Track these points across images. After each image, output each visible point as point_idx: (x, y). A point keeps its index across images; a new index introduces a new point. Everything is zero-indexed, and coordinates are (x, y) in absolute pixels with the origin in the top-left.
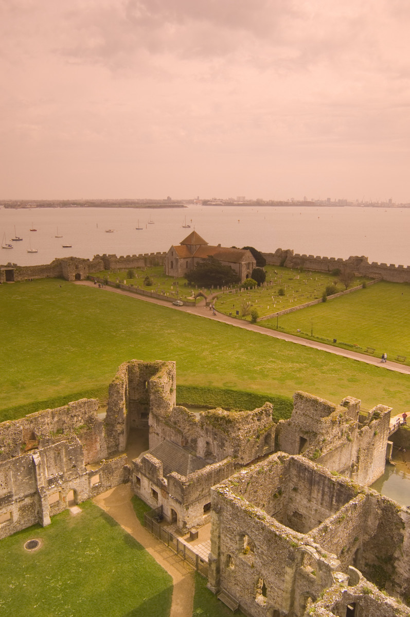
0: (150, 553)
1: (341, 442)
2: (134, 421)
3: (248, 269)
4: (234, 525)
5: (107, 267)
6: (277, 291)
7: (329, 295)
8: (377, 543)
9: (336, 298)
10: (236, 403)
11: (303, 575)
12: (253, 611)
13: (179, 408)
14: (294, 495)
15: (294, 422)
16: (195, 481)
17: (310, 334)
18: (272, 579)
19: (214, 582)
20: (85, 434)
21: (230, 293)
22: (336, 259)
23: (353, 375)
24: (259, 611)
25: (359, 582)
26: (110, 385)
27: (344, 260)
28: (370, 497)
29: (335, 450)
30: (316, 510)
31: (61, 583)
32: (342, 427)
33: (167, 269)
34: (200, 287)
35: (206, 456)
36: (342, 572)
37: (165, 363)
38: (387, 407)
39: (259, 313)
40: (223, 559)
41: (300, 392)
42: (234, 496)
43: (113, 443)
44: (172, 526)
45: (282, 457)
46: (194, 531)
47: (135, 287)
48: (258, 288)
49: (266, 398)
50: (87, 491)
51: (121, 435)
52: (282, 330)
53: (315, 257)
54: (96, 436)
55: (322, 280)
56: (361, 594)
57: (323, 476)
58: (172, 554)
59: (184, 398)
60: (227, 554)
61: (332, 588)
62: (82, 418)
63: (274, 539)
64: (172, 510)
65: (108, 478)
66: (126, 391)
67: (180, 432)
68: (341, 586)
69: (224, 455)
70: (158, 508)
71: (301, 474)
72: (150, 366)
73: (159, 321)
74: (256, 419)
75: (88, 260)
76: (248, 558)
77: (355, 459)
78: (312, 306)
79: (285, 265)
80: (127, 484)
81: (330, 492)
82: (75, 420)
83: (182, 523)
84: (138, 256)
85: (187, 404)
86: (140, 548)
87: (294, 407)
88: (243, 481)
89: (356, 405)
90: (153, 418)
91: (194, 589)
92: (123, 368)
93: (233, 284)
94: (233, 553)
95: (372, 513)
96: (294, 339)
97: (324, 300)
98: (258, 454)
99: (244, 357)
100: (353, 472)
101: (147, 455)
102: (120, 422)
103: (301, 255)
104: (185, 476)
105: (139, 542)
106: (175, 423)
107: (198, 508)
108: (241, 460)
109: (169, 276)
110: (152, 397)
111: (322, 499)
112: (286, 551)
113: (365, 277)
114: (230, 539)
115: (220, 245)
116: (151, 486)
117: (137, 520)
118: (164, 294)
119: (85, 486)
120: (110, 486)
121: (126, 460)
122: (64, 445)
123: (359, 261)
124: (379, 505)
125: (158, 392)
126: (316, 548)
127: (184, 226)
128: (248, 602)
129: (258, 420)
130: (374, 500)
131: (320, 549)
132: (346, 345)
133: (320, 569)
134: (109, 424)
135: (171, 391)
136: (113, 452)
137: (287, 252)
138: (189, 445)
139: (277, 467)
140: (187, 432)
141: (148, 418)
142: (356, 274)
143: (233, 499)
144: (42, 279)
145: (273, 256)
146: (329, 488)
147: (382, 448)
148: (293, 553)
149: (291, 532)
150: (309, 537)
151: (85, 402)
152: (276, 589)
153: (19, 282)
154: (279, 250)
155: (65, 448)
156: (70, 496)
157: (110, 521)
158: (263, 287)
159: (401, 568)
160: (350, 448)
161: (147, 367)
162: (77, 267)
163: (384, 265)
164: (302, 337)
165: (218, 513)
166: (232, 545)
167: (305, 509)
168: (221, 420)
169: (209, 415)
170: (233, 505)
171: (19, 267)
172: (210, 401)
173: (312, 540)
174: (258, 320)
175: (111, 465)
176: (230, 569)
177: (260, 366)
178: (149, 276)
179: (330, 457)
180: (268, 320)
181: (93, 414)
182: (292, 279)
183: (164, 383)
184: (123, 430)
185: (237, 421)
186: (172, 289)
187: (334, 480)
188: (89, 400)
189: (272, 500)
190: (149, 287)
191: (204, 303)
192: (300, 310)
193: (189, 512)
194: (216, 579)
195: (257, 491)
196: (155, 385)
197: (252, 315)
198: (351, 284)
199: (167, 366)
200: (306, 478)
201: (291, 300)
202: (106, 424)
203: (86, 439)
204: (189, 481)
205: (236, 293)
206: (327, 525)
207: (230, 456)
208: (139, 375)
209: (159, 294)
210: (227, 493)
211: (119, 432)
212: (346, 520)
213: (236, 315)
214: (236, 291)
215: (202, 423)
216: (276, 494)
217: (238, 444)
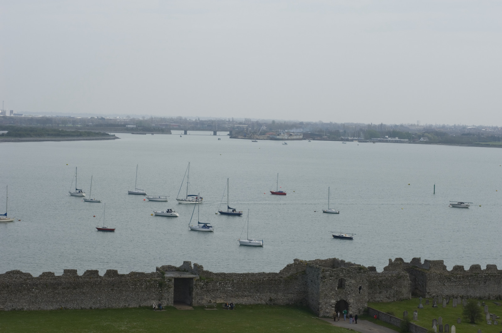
5: (417, 291)
144: (257, 305)
153: (202, 307)
162: (341, 285)
171: (207, 272)
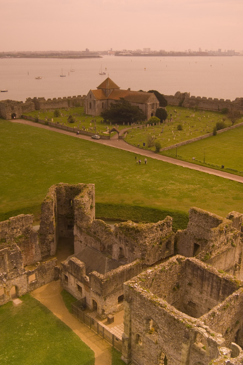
0: (77, 334)
1: (226, 247)
2: (62, 231)
4: (142, 312)
5: (37, 108)
6: (176, 127)
7: (218, 129)
9: (224, 132)
10: (142, 216)
11: (196, 350)
13: (97, 221)
14: (189, 289)
15: (190, 232)
16: (111, 278)
17: (203, 162)
18: (171, 352)
19: (126, 355)
20: (23, 243)
21: (138, 129)
22: (225, 100)
23: (236, 195)
25: (239, 354)
26: (42, 203)
27: (231, 101)
29: (222, 254)
30: (206, 300)
31: (7, 358)
32: (227, 235)
33: (86, 109)
34: (114, 123)
35: (120, 258)
36: (226, 347)
37: (86, 185)
39: (162, 144)
41: (195, 208)
42: (142, 289)
43: (46, 249)
44: (93, 313)
45: (180, 259)
46: (110, 316)
47: (61, 124)
48: (161, 124)
49: (167, 212)
50: (26, 287)
51: (52, 243)
52: (180, 158)
53: (207, 98)
54: (32, 244)
55: (213, 117)
56: (241, 364)
57: (212, 274)
58: (94, 334)
59: (102, 213)
60: (136, 334)
61: (218, 359)
62: (20, 230)
64: (93, 301)
65: (42, 276)
66: (55, 208)
67: (99, 240)
68: (225, 358)
69: (133, 258)
70: (82, 299)
71: (195, 273)
72: (74, 188)
73: (80, 152)
74: (159, 229)
75: (22, 102)
76: (153, 337)
77: (237, 260)
79: (183, 105)
80: (57, 281)
81: (218, 286)
82: (15, 232)
83: (101, 310)
84: (62, 98)
85: (104, 218)
86: (69, 330)
87: (190, 220)
88: (149, 277)
89: (239, 218)
90: (77, 229)
91: (111, 361)
92: (52, 190)
93: (140, 121)
94: (141, 333)
96: (190, 166)
97: (215, 134)
98: (161, 257)
99: (149, 180)
100: (236, 271)
101: (73, 258)
102: (51, 232)
103: (196, 97)
104: (103, 274)
105: (68, 325)
106: (95, 233)
107: (114, 299)
108: (147, 262)
109: (88, 115)
110: (76, 213)
111: (211, 292)
112: (183, 331)
114: (139, 322)
115: (129, 89)
116: (76, 282)
117: (66, 308)
118: (84, 129)
119: (24, 283)
120: (44, 283)
121: (56, 262)
122: (6, 251)
125: (81, 208)
126: (206, 329)
131: (209, 329)
132: (231, 170)
133: (209, 345)
134: (42, 234)
135: (91, 207)
136: (46, 256)
137: (185, 94)
138: (106, 250)
139: (176, 267)
140: (105, 240)
141: (73, 229)
143: (141, 292)
145: (173, 98)
146: (217, 283)
148: (188, 333)
149: (186, 317)
150: (200, 321)
151: (23, 217)
152: (175, 360)
154: (178, 93)
155: (7, 253)
156: (13, 291)
157: (45, 310)
158: (165, 123)
160: (234, 252)
161: (72, 188)
162: (13, 108)
164: (196, 164)
165: (129, 302)
166: (140, 327)
167: (198, 299)
168: (131, 230)
169: (122, 226)
170: (141, 297)
172: (123, 215)
173: (203, 323)
174: (161, 150)
175: (44, 266)
176: (139, 345)
177: (162, 187)
178: (72, 115)
179: (218, 259)
180: (169, 150)
181: (29, 226)
182: (189, 117)
183: (86, 201)
184: (53, 238)
185: (144, 231)
186: (91, 125)
187: (221, 277)
188: (26, 215)
189: (172, 292)
190: (72, 124)
191: (117, 137)
192: (195, 142)
193: (107, 302)
194: (128, 353)
195: (160, 285)
196: (78, 203)
197: (156, 146)
198: (237, 121)
199: (88, 188)
200: (199, 275)
201: (188, 134)
202: (40, 234)
203: (24, 246)
204: (106, 278)
205: (143, 128)
206: (215, 312)
207: (139, 258)
208: (66, 195)
209: (80, 129)
210: (137, 287)
211: (50, 240)
212: (230, 308)
213: (143, 146)
214: (143, 127)
215: (116, 232)
216: (175, 288)
217: (145, 249)
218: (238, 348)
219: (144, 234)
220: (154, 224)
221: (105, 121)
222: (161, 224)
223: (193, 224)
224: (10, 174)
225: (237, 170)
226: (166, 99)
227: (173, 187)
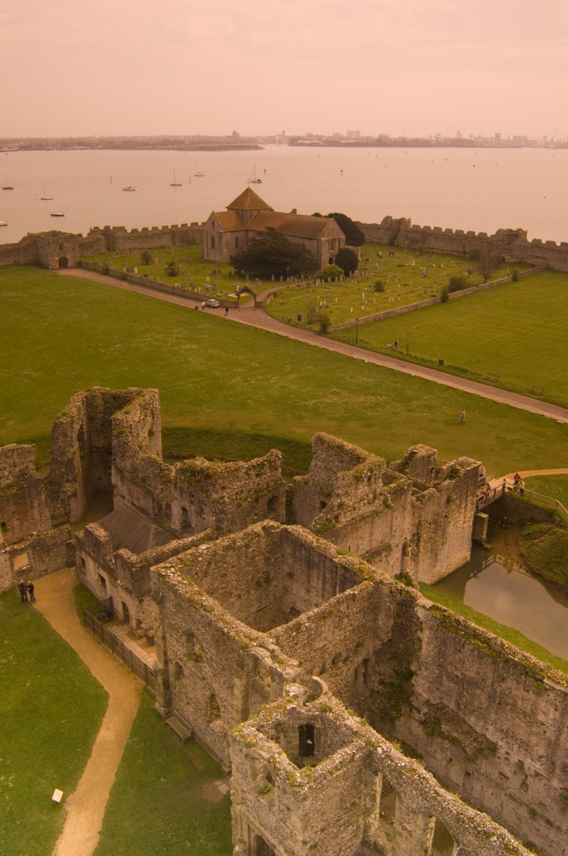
0: (85, 663)
1: (371, 508)
2: (100, 478)
3: (332, 249)
4: (178, 620)
5: (110, 247)
6: (373, 284)
7: (453, 291)
8: (395, 653)
9: (465, 296)
11: (256, 689)
12: (208, 739)
14: (290, 584)
15: (313, 480)
17: (405, 352)
18: (223, 694)
19: (162, 701)
20: (14, 497)
21: (299, 288)
22: (477, 234)
24: (215, 740)
25: (319, 696)
27: (489, 235)
28: (380, 585)
29: (360, 521)
32: (373, 486)
33: (206, 249)
34: (252, 278)
35: (184, 528)
36: (300, 684)
37: (141, 392)
38: (473, 460)
39: (332, 320)
40: (172, 668)
41: (322, 434)
42: (180, 579)
43: (61, 511)
44: (124, 626)
45: (269, 527)
46: (152, 633)
47: (151, 278)
48: (344, 280)
50: (9, 577)
51: (73, 499)
52: (363, 344)
53: (443, 230)
54: (33, 499)
55: (451, 267)
56: (317, 713)
57: (323, 555)
58: (116, 664)
60: (175, 661)
61: (276, 703)
62: (10, 473)
63: (222, 638)
64: (124, 604)
65: (41, 559)
66: (81, 433)
67: (149, 493)
68: (290, 701)
69: (203, 527)
70: (106, 601)
71: (297, 553)
72: (119, 397)
73: (175, 332)
74: (253, 473)
75: (80, 235)
76: (200, 667)
77: (409, 536)
78: (423, 309)
79: (396, 243)
80: (72, 569)
81: (333, 578)
83: (136, 622)
84: (160, 228)
87: (313, 457)
88: (200, 559)
89: (429, 457)
90: (117, 472)
91: (136, 710)
92: (77, 399)
93: (306, 273)
94: (181, 660)
95: (383, 608)
96: (378, 359)
97: (444, 299)
99: (293, 386)
100: (406, 556)
101: (91, 524)
102: (70, 479)
103: (422, 227)
104: (138, 554)
105: (73, 647)
106: (144, 481)
109: (208, 261)
110: (115, 442)
111: (324, 590)
113: (521, 263)
114: (177, 640)
115: (294, 211)
116: (97, 571)
117: (77, 617)
118: (194, 289)
119: (5, 570)
120: (46, 571)
121: (69, 532)
123: (512, 237)
124: (394, 597)
125: (122, 434)
126: (272, 651)
127: (253, 179)
128: (203, 727)
129: (257, 475)
130: (386, 590)
131: (279, 652)
132: (457, 368)
133: (274, 679)
134: (53, 483)
135: (151, 433)
136: (61, 523)
137: (401, 222)
138: (161, 513)
140: (160, 494)
141: (111, 473)
142: (507, 258)
143: (176, 583)
144: (7, 266)
145: (379, 229)
146: (331, 573)
147: (464, 522)
148: (242, 657)
149: (243, 629)
150: (267, 636)
151: (14, 450)
152: (229, 708)
154: (387, 219)
158: (353, 278)
159: (419, 686)
161: (115, 397)
162: (61, 248)
163: (551, 244)
164: (393, 357)
165: (159, 604)
166: (179, 648)
167: (304, 603)
168: (198, 475)
169: (185, 468)
170: (175, 592)
172: (230, 451)
173: (272, 640)
174: (330, 330)
175: (45, 540)
176: (181, 683)
177: (314, 399)
178: (176, 261)
179: (352, 530)
180: (347, 330)
181: (27, 467)
182: (403, 266)
183: (133, 421)
184: (76, 490)
185: (219, 476)
186: (208, 281)
187: (337, 562)
188: (19, 446)
189: (254, 589)
190: (174, 278)
191: (252, 304)
192: (402, 314)
193: (145, 607)
194: (165, 697)
195: (226, 574)
196: (118, 424)
197: (321, 322)
198: (492, 274)
199: (143, 396)
200: (303, 558)
201: (391, 299)
202: (50, 482)
203: (16, 504)
204: (141, 561)
205: (308, 287)
206: (301, 622)
207: (212, 527)
208: (104, 410)
209: (186, 289)
210: (171, 575)
211: (69, 494)
212: (336, 616)
213: (297, 321)
214: (308, 284)
215: (176, 479)
216: (259, 581)
217: (222, 510)
218: (321, 688)
219: (220, 481)
220: (241, 463)
221: (238, 273)
222: (257, 464)
223: (318, 466)
224: (33, 373)
225: (469, 369)
226: (361, 231)
227: (336, 399)
